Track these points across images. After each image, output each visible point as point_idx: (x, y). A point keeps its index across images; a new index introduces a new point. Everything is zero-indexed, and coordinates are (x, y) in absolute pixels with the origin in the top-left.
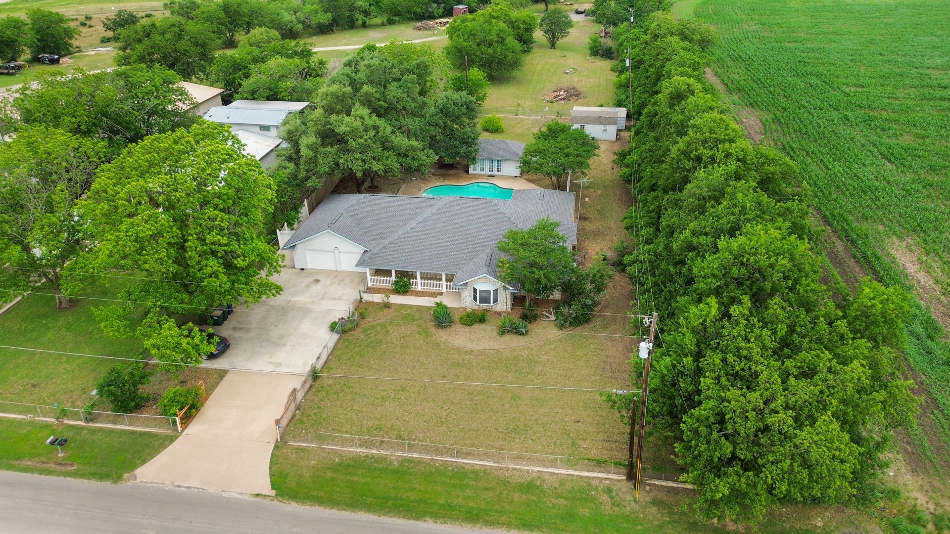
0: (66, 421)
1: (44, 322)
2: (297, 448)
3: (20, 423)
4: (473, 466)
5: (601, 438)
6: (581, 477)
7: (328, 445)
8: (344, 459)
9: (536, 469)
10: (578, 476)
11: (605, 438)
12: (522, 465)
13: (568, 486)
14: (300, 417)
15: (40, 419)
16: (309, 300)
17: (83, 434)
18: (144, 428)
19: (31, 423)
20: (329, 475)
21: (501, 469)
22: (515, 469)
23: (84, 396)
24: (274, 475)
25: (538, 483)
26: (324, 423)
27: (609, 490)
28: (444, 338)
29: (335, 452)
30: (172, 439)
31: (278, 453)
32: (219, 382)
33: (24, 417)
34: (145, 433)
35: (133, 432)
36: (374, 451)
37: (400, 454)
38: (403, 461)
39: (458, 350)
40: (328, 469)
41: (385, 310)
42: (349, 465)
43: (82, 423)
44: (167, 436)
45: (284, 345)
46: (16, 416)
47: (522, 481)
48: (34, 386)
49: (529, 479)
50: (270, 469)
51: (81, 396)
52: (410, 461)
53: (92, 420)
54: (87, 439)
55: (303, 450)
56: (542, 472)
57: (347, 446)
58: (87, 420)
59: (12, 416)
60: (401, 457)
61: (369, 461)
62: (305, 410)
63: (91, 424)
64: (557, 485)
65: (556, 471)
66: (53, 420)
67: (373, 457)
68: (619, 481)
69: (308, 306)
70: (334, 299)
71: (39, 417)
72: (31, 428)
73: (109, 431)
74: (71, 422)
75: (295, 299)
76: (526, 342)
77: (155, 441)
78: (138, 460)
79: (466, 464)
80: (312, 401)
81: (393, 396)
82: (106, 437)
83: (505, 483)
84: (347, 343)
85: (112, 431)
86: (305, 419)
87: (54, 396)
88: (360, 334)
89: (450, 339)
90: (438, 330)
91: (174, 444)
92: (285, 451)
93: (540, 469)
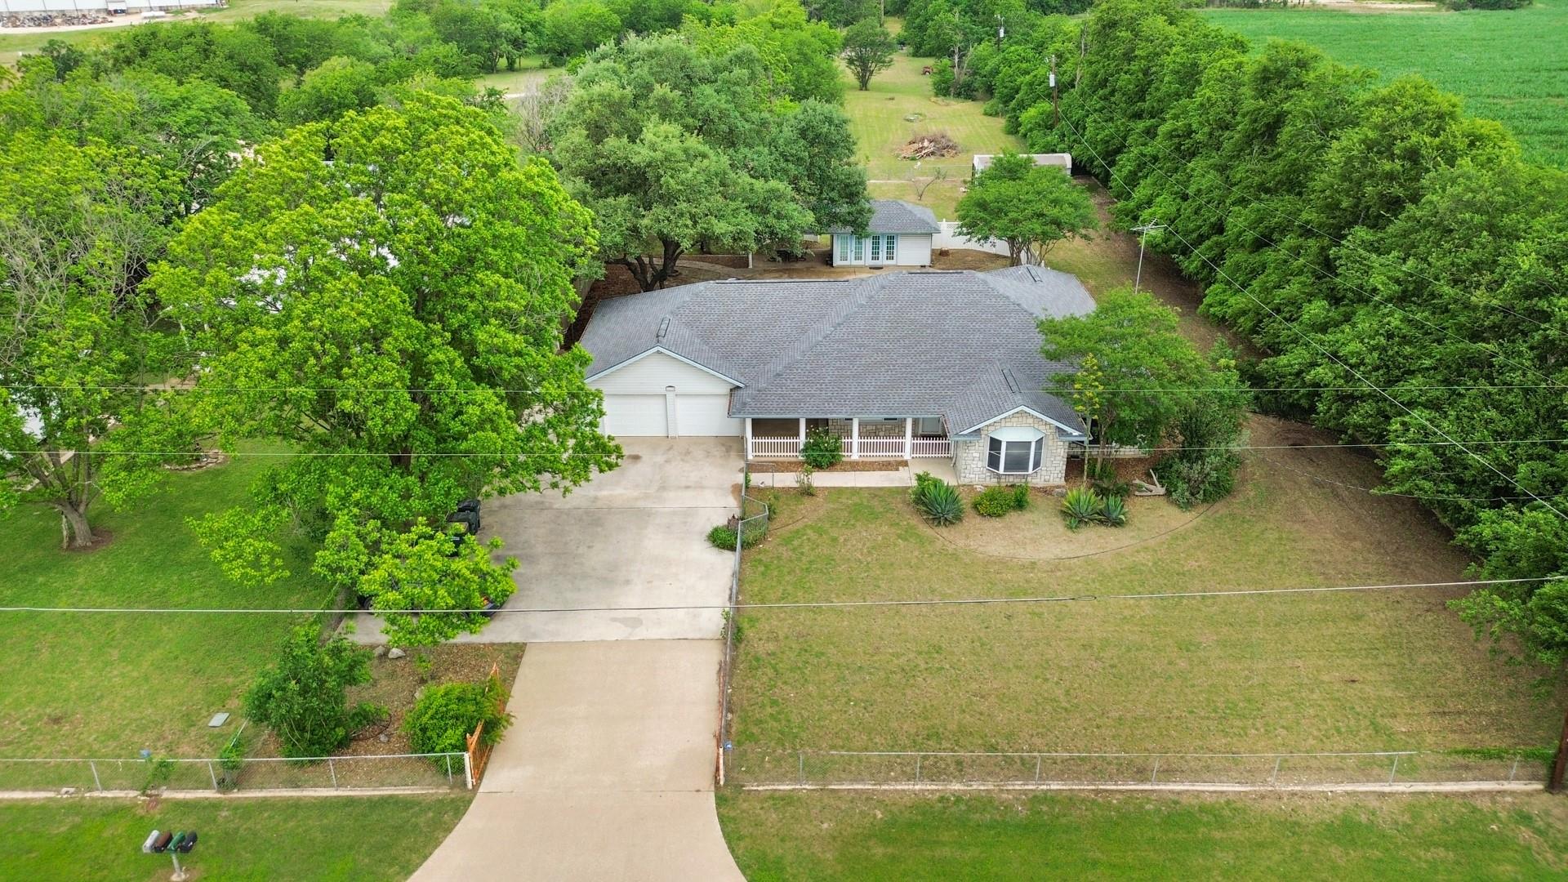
0: (167, 794)
1: (41, 580)
2: (772, 797)
3: (45, 811)
4: (1197, 797)
5: (1427, 710)
6: (1446, 795)
7: (840, 781)
8: (895, 809)
9: (1340, 789)
10: (1438, 794)
11: (1433, 708)
12: (1300, 782)
13: (1431, 817)
14: (742, 727)
15: (96, 794)
16: (636, 494)
17: (220, 820)
18: (375, 788)
19: (75, 808)
20: (879, 851)
21: (1263, 797)
22: (1294, 794)
23: (193, 732)
24: (749, 867)
25: (1363, 818)
26: (804, 735)
27: (1526, 819)
28: (961, 543)
29: (867, 797)
30: (458, 808)
31: (732, 814)
32: (515, 671)
33: (51, 795)
34: (385, 801)
35: (350, 802)
36: (956, 786)
37: (1018, 785)
38: (1030, 800)
39: (1003, 563)
40: (870, 837)
41: (806, 500)
42: (912, 825)
43: (211, 794)
44: (441, 801)
45: (627, 582)
46: (30, 795)
47: (1327, 818)
48: (57, 720)
49: (1338, 812)
50: (732, 851)
51: (184, 732)
52: (1049, 799)
53: (237, 784)
54: (236, 830)
55: (788, 799)
56: (1355, 793)
57: (886, 781)
58: (223, 785)
59: (18, 795)
60: (1025, 792)
61: (954, 809)
62: (743, 710)
63: (236, 794)
64: (1406, 818)
65: (1387, 789)
66: (132, 794)
67: (959, 800)
68: (1529, 794)
69: (641, 504)
70: (687, 487)
71: (90, 790)
72: (78, 819)
73: (288, 807)
74: (180, 795)
75: (605, 493)
76: (1133, 537)
77: (416, 815)
78: (391, 865)
79: (1179, 793)
80: (752, 688)
81: (923, 666)
82: (285, 821)
83: (1291, 827)
84: (762, 569)
85: (296, 805)
86: (755, 730)
87: (114, 737)
88: (781, 549)
89: (973, 544)
90: (938, 529)
91: (466, 818)
92: (745, 806)
93: (1349, 788)
